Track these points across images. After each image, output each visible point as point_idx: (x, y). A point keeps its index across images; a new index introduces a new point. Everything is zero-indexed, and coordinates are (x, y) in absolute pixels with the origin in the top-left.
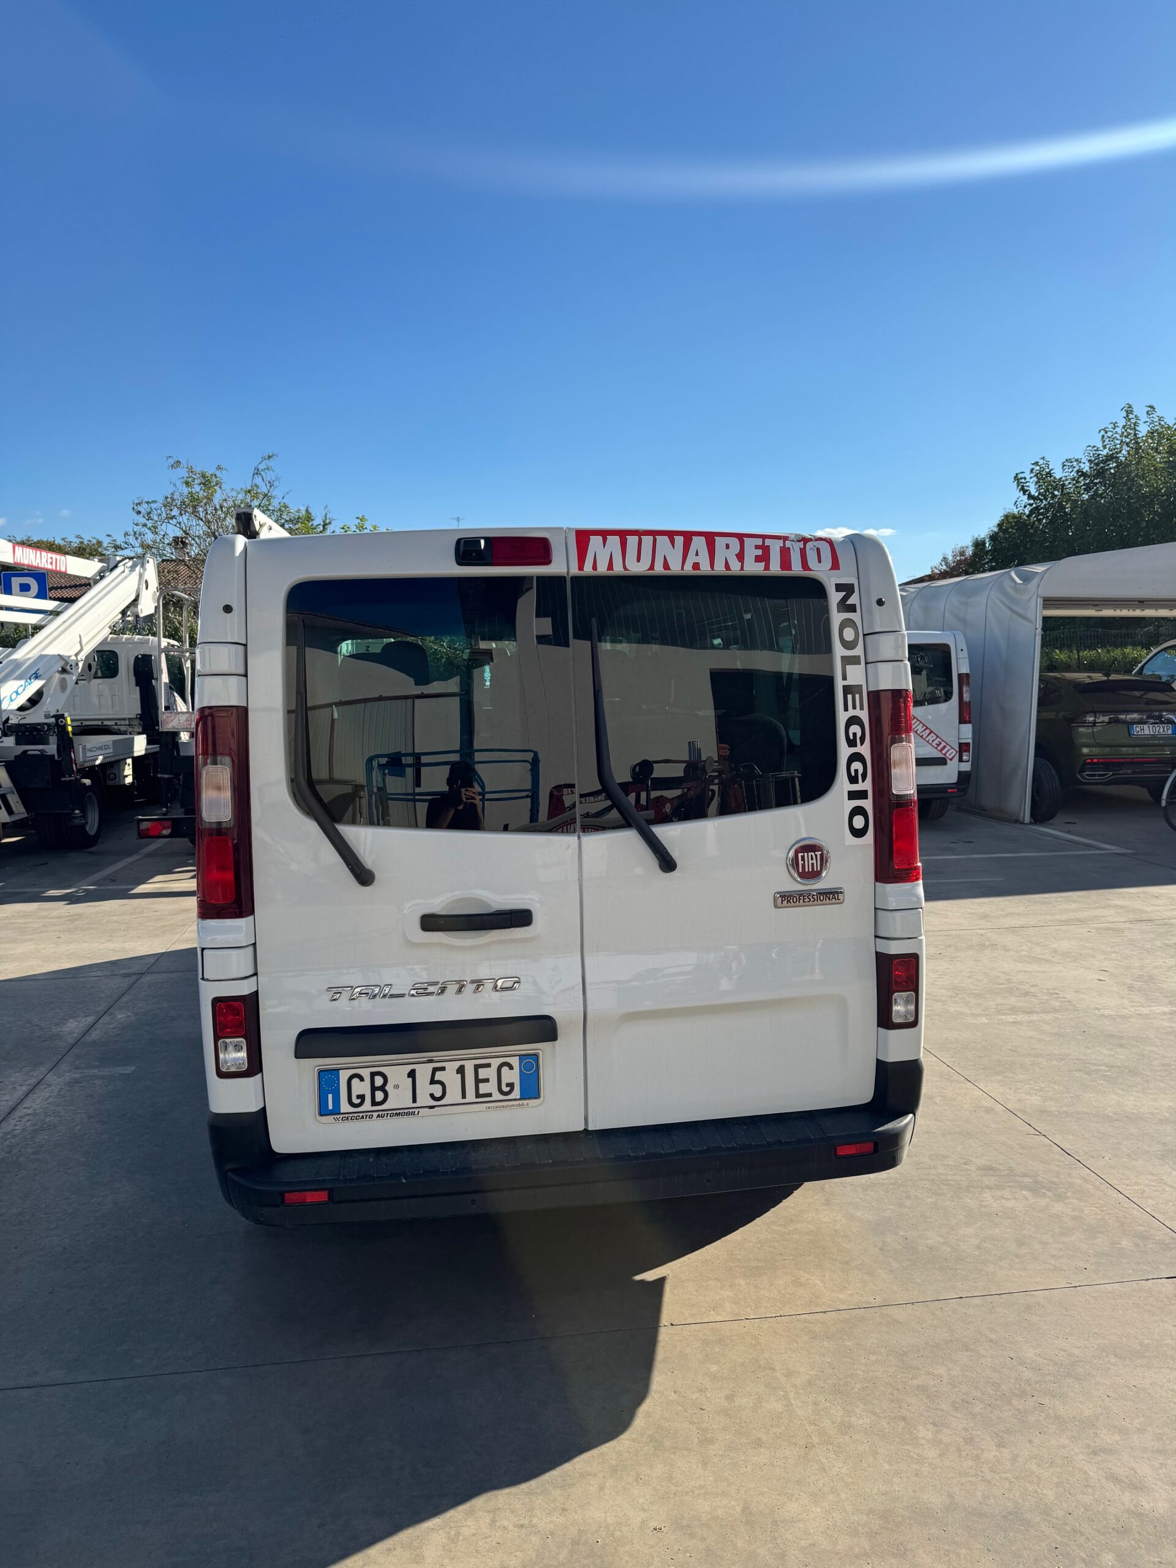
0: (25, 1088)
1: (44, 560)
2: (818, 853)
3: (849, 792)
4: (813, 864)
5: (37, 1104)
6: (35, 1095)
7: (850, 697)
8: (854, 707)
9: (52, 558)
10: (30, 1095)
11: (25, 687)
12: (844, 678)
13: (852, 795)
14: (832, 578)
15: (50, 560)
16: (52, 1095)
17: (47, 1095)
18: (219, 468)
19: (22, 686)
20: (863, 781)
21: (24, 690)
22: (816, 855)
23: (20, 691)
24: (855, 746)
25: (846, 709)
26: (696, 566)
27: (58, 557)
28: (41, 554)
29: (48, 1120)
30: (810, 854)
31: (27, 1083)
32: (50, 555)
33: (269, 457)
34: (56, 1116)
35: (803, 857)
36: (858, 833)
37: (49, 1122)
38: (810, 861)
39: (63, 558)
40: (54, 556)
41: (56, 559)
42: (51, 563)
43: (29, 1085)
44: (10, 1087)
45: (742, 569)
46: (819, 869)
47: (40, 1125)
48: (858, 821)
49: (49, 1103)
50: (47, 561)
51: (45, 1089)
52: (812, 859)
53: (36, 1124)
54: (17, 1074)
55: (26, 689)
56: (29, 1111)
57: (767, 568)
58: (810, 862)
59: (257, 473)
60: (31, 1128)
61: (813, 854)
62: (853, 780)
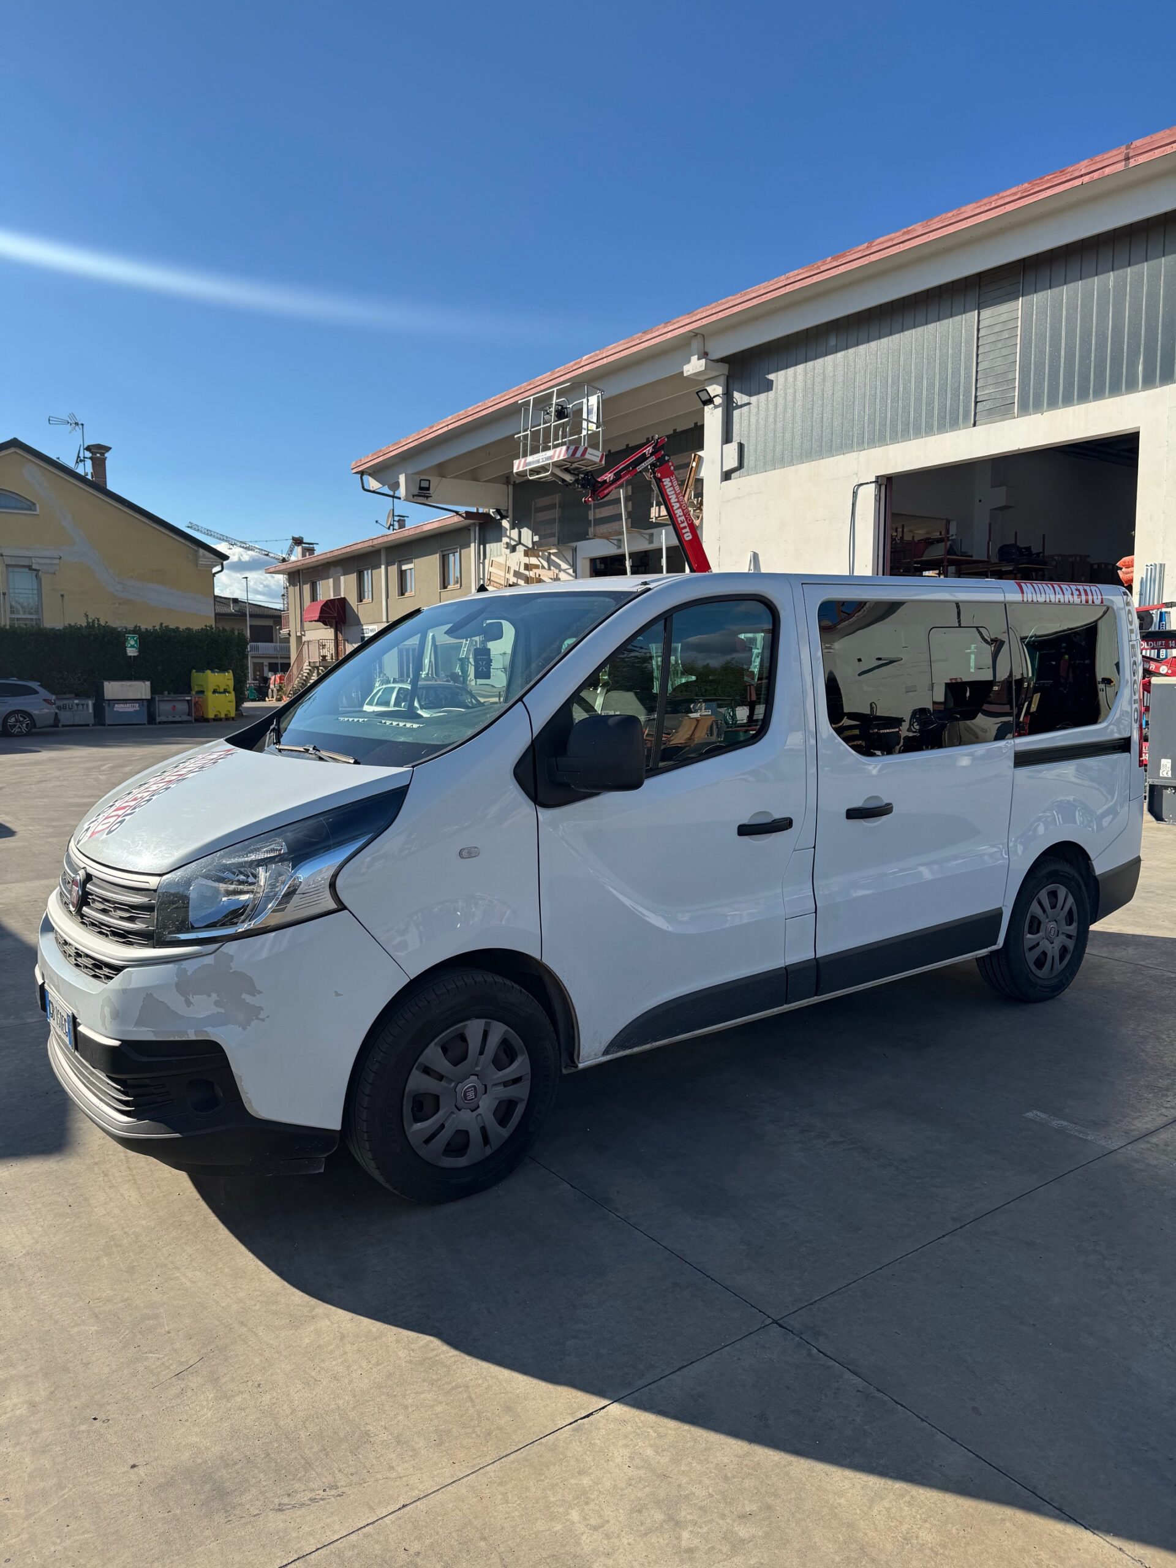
0: (1154, 1140)
5: (1151, 1115)
6: (1149, 1126)
10: (1153, 1129)
16: (1130, 1120)
17: (1136, 1122)
29: (1150, 1095)
31: (1148, 1146)
34: (1140, 1096)
37: (1150, 1093)
43: (1148, 1142)
44: (1170, 1148)
47: (1160, 1093)
49: (1140, 1111)
51: (1134, 1130)
53: (1163, 1095)
54: (1155, 1162)
56: (1164, 1110)
60: (1169, 1093)
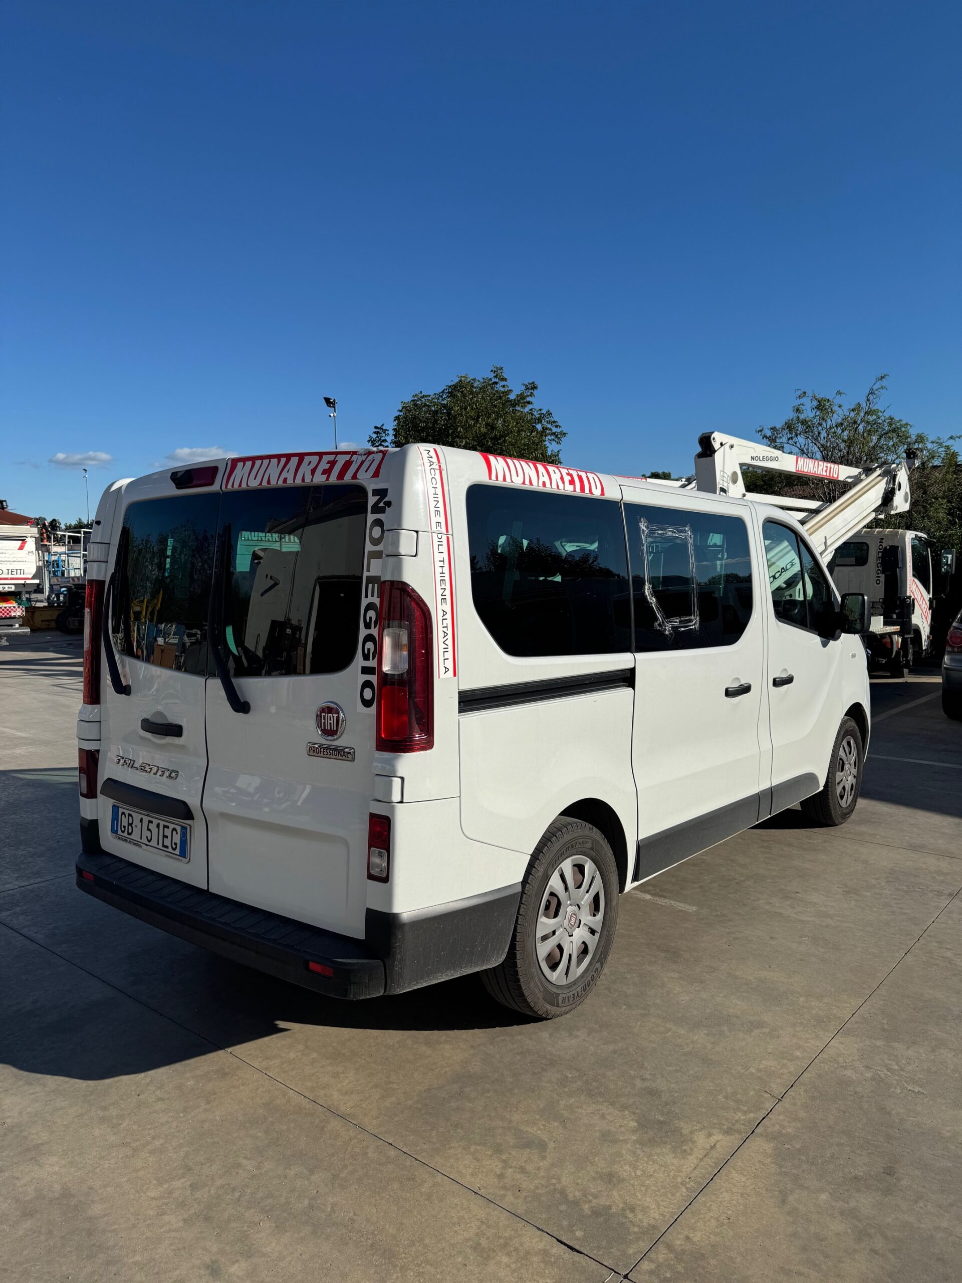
1: (820, 468)
2: (336, 715)
3: (363, 667)
4: (330, 723)
7: (370, 586)
8: (373, 596)
9: (827, 467)
11: (781, 573)
12: (368, 570)
13: (366, 670)
14: (371, 485)
15: (825, 469)
18: (839, 393)
19: (779, 572)
20: (373, 659)
21: (780, 575)
22: (333, 717)
23: (777, 576)
24: (370, 628)
25: (366, 596)
26: (285, 480)
27: (833, 466)
28: (818, 463)
30: (329, 715)
32: (825, 464)
33: (882, 378)
35: (324, 716)
36: (367, 703)
38: (329, 719)
39: (836, 466)
40: (829, 465)
41: (831, 468)
42: (826, 471)
45: (312, 481)
46: (335, 729)
48: (368, 694)
50: (823, 469)
52: (330, 720)
55: (783, 574)
57: (328, 479)
58: (329, 721)
59: (872, 393)
61: (331, 715)
62: (366, 657)
